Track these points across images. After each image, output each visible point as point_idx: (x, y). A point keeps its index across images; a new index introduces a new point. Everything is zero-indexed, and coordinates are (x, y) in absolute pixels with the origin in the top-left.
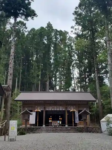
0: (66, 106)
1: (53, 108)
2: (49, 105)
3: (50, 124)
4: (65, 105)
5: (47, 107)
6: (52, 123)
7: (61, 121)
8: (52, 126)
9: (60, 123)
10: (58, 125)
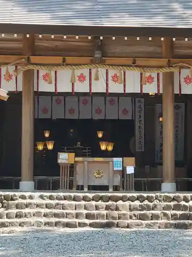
0: (169, 65)
1: (82, 78)
2: (59, 60)
3: (63, 178)
4: (164, 61)
5: (43, 72)
6: (78, 168)
7: (132, 160)
8: (81, 188)
9: (130, 170)
10: (117, 181)
